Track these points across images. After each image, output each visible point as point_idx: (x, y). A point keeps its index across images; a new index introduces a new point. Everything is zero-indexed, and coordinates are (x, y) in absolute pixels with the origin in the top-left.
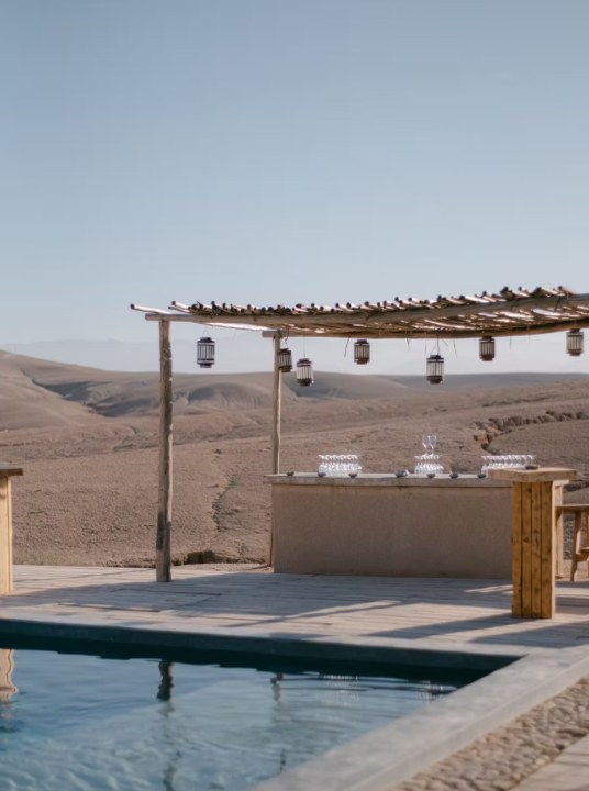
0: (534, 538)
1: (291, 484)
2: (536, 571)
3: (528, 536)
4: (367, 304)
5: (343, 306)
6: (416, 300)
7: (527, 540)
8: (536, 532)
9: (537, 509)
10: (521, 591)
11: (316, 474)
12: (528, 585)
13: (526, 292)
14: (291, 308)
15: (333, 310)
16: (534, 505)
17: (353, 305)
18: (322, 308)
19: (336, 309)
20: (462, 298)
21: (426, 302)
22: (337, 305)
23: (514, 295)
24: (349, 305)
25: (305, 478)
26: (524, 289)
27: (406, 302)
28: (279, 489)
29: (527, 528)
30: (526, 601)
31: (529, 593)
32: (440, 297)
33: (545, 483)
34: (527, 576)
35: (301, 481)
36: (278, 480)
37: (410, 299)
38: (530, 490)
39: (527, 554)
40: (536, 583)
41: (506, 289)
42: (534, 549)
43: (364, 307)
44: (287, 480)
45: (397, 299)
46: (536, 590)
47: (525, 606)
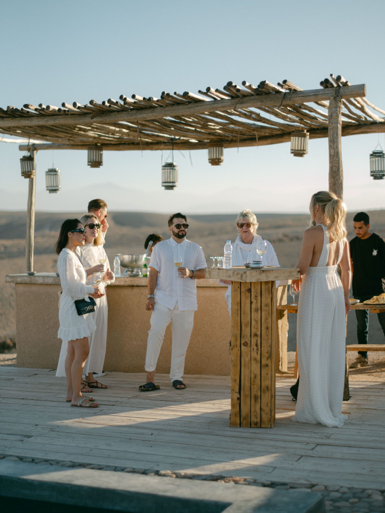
0: (254, 341)
1: (31, 284)
2: (255, 377)
3: (247, 339)
4: (91, 102)
5: (69, 106)
6: (139, 97)
7: (246, 344)
8: (256, 335)
9: (256, 310)
10: (239, 399)
11: (54, 274)
12: (248, 393)
13: (250, 87)
14: (19, 108)
15: (60, 110)
16: (253, 306)
17: (78, 105)
18: (48, 107)
19: (63, 108)
20: (186, 94)
21: (150, 99)
22: (63, 105)
23: (238, 90)
24: (75, 105)
25: (43, 277)
26: (247, 84)
27: (130, 100)
28: (21, 288)
29: (246, 331)
30: (245, 410)
31: (248, 400)
32: (163, 93)
33: (266, 283)
34: (246, 383)
35: (40, 281)
36: (19, 280)
37: (134, 97)
38: (250, 290)
39: (246, 359)
40: (256, 391)
41: (230, 84)
42: (254, 354)
43: (89, 105)
44: (27, 280)
45: (121, 97)
46: (256, 397)
47: (243, 414)
